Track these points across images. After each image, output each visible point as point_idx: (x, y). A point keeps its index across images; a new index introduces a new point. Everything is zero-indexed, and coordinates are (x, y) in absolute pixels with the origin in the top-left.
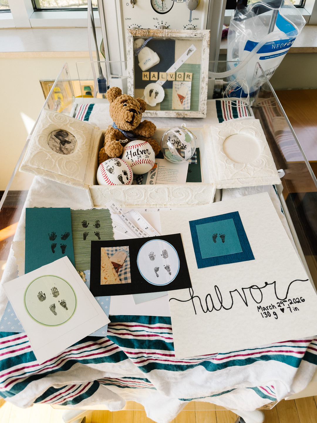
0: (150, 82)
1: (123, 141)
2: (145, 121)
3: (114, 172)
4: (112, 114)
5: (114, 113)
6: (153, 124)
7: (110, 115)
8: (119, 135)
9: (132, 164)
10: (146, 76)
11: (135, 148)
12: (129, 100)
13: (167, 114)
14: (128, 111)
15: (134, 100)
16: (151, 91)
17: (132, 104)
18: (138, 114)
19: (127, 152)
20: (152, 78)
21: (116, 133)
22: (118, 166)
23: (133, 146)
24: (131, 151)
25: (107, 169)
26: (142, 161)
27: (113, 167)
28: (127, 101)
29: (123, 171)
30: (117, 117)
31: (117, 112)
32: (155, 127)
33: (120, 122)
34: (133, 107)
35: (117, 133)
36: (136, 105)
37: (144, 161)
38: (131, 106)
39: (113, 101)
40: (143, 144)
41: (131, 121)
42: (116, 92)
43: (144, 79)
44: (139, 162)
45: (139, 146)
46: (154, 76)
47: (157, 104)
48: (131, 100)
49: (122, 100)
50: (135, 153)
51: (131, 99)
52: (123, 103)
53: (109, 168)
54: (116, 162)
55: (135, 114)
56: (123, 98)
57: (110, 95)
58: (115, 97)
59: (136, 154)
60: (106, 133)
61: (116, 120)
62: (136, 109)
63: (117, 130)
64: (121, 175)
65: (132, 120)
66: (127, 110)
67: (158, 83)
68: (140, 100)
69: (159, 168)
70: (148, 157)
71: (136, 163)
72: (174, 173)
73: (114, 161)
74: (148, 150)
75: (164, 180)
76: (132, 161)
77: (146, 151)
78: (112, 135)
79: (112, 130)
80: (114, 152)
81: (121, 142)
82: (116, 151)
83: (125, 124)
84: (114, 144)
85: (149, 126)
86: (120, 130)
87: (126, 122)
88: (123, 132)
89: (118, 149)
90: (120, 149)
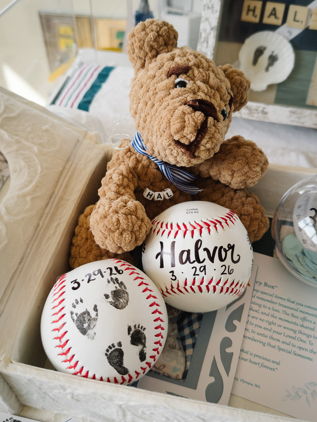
0: (261, 27)
1: (156, 194)
2: (236, 139)
3: (95, 330)
4: (135, 106)
5: (141, 105)
6: (261, 152)
7: (131, 110)
8: (146, 174)
9: (169, 288)
10: (254, 11)
11: (189, 233)
12: (198, 67)
13: (294, 117)
14: (187, 109)
15: (213, 71)
16: (259, 52)
17: (206, 82)
18: (218, 120)
19: (162, 243)
20: (269, 16)
21: (140, 166)
22: (117, 307)
23: (185, 226)
24: (173, 243)
25: (72, 313)
26: (205, 283)
27: (95, 309)
28: (190, 72)
29: (129, 329)
30: (148, 119)
31: (149, 103)
32: (266, 162)
33: (154, 137)
34: (206, 94)
35: (143, 166)
36: (218, 89)
37: (214, 283)
38: (199, 88)
39: (146, 65)
40: (218, 226)
41: (191, 144)
42: (159, 35)
43: (247, 17)
44: (195, 287)
45: (205, 231)
46: (274, 13)
47: (270, 87)
48: (203, 68)
49: (172, 65)
50: (185, 253)
51: (205, 64)
52: (173, 76)
53: (80, 309)
54: (113, 287)
55: (210, 119)
56: (177, 59)
57: (137, 44)
58: (154, 52)
59: (188, 258)
60: (114, 158)
61: (143, 128)
62: (216, 102)
63: (145, 158)
64: (120, 344)
65: (194, 141)
66: (185, 104)
67: (280, 34)
68: (232, 72)
69: (258, 291)
70: (230, 274)
71: (184, 288)
72: (304, 319)
73: (107, 280)
74: (234, 245)
75: (269, 345)
76: (174, 278)
77: (227, 249)
78: (125, 173)
79: (127, 157)
80: (115, 239)
81: (149, 196)
82: (124, 236)
83: (170, 147)
84: (120, 212)
85: (247, 159)
86: (153, 160)
87: (173, 143)
88: (163, 166)
89: (132, 232)
90: (140, 227)
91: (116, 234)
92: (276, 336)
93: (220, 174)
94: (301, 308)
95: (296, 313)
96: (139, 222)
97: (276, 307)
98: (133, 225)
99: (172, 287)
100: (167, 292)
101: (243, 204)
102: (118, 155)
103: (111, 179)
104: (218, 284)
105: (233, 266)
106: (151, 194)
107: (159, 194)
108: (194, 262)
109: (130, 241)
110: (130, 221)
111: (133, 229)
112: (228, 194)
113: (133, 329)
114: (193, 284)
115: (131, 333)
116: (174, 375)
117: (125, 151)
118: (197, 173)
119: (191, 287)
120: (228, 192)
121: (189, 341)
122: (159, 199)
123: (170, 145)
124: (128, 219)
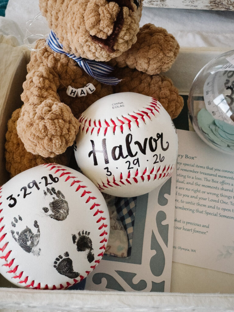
1: (79, 90)
2: (147, 27)
3: (39, 246)
4: (44, 4)
6: (172, 38)
7: (41, 9)
8: (66, 72)
9: (106, 183)
11: (118, 129)
18: (132, 10)
19: (92, 142)
21: (59, 65)
22: (58, 219)
23: (113, 122)
24: (104, 141)
25: (13, 233)
26: (140, 174)
27: (36, 225)
29: (74, 237)
30: (60, 15)
33: (69, 34)
35: (62, 65)
37: (148, 173)
40: (145, 117)
41: (109, 37)
44: (131, 180)
45: (133, 124)
50: (118, 149)
54: (50, 198)
55: (125, 9)
59: (121, 154)
60: (32, 59)
61: (56, 26)
63: (63, 56)
64: (67, 254)
65: (111, 35)
69: (181, 163)
70: (161, 161)
71: (121, 181)
72: (223, 183)
73: (44, 192)
74: (162, 134)
75: (198, 211)
76: (109, 173)
77: (157, 139)
78: (45, 75)
79: (45, 57)
80: (45, 146)
81: (73, 94)
82: (54, 141)
83: (87, 43)
84: (46, 118)
85: (161, 46)
86: (71, 57)
87: (90, 39)
88: (82, 62)
89: (61, 136)
90: (69, 130)
91: (46, 141)
92: (202, 202)
93: (137, 62)
94: (219, 173)
95: (215, 179)
96: (67, 125)
97: (199, 176)
98: (62, 129)
99: (109, 182)
100: (104, 186)
101: (160, 88)
102: (36, 57)
103: (32, 83)
104: (151, 172)
105: (163, 153)
106: (74, 91)
107: (82, 91)
108: (127, 156)
109: (61, 146)
110: (57, 125)
111: (61, 133)
112: (145, 80)
113: (78, 237)
114: (129, 176)
115: (76, 241)
116: (119, 254)
117: (42, 52)
118: (115, 64)
119: (127, 180)
120: (145, 79)
121: (128, 221)
122: (83, 95)
123: (87, 41)
124: (55, 124)
